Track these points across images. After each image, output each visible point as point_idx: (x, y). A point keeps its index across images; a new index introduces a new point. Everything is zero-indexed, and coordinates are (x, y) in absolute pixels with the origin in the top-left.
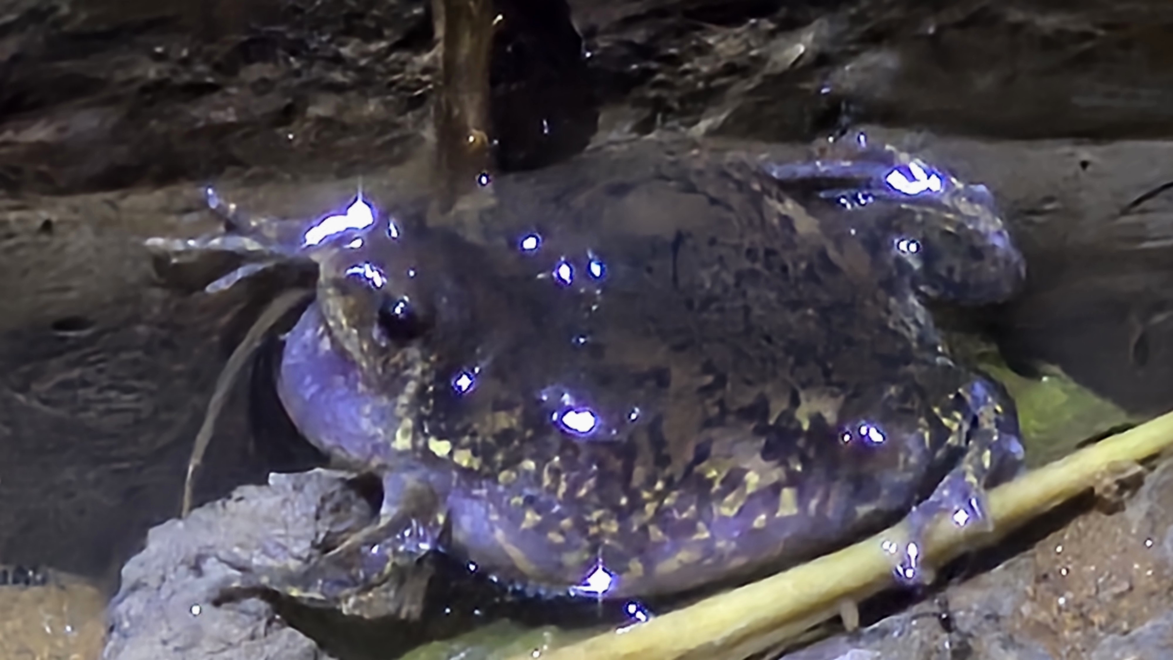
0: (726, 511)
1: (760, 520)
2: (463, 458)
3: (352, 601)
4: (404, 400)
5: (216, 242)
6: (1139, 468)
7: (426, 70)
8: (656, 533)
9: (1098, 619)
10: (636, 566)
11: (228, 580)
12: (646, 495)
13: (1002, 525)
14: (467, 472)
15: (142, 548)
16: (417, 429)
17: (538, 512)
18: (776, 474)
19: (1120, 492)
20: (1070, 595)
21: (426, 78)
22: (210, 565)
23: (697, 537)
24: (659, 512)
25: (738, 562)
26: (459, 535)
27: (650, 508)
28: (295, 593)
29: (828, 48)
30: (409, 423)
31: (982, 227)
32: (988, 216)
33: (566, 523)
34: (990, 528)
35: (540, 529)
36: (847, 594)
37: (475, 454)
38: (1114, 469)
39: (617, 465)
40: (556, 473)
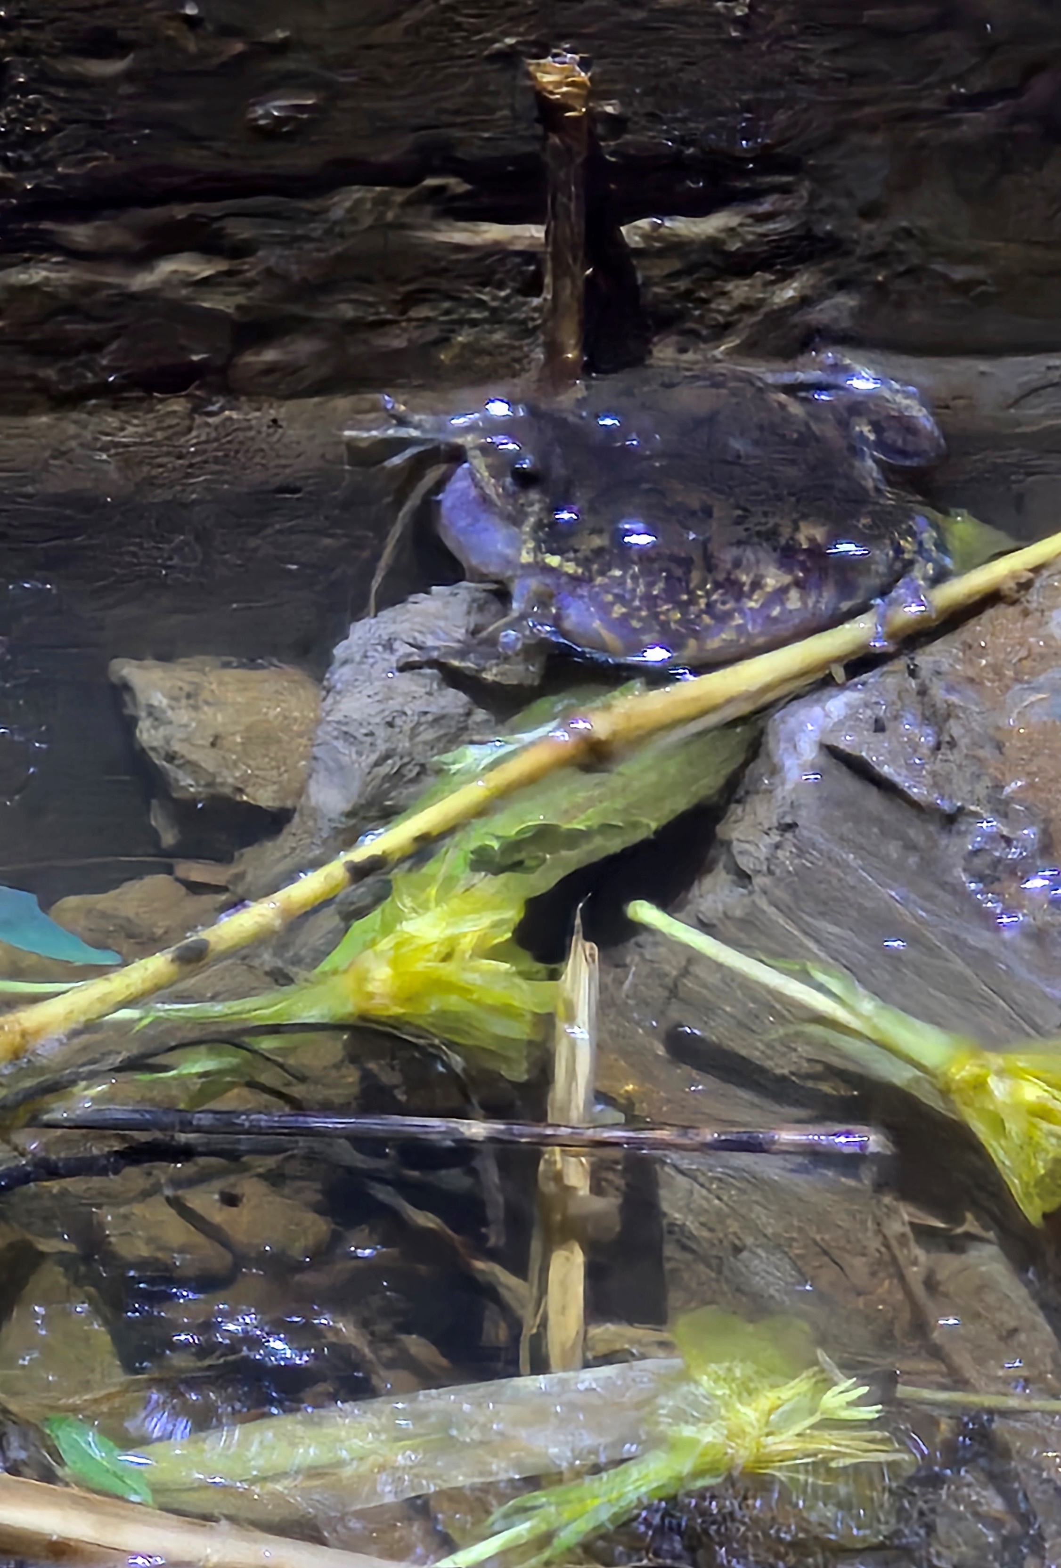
0: (752, 604)
1: (776, 612)
2: (570, 568)
3: (494, 671)
4: (527, 529)
5: (391, 432)
6: (1031, 575)
7: (536, 309)
8: (706, 619)
9: (1010, 673)
10: (692, 643)
11: (410, 655)
12: (700, 593)
13: (943, 611)
14: (573, 578)
15: (346, 637)
16: (537, 549)
17: (624, 606)
18: (787, 579)
19: (1018, 591)
20: (989, 658)
21: (536, 315)
22: (397, 645)
23: (734, 623)
24: (708, 605)
25: (760, 640)
26: (568, 624)
27: (703, 602)
28: (456, 663)
29: (808, 292)
30: (531, 545)
31: (915, 413)
32: (917, 407)
33: (644, 613)
34: (934, 616)
35: (625, 618)
36: (837, 660)
37: (578, 565)
38: (1013, 575)
39: (679, 572)
40: (634, 578)
